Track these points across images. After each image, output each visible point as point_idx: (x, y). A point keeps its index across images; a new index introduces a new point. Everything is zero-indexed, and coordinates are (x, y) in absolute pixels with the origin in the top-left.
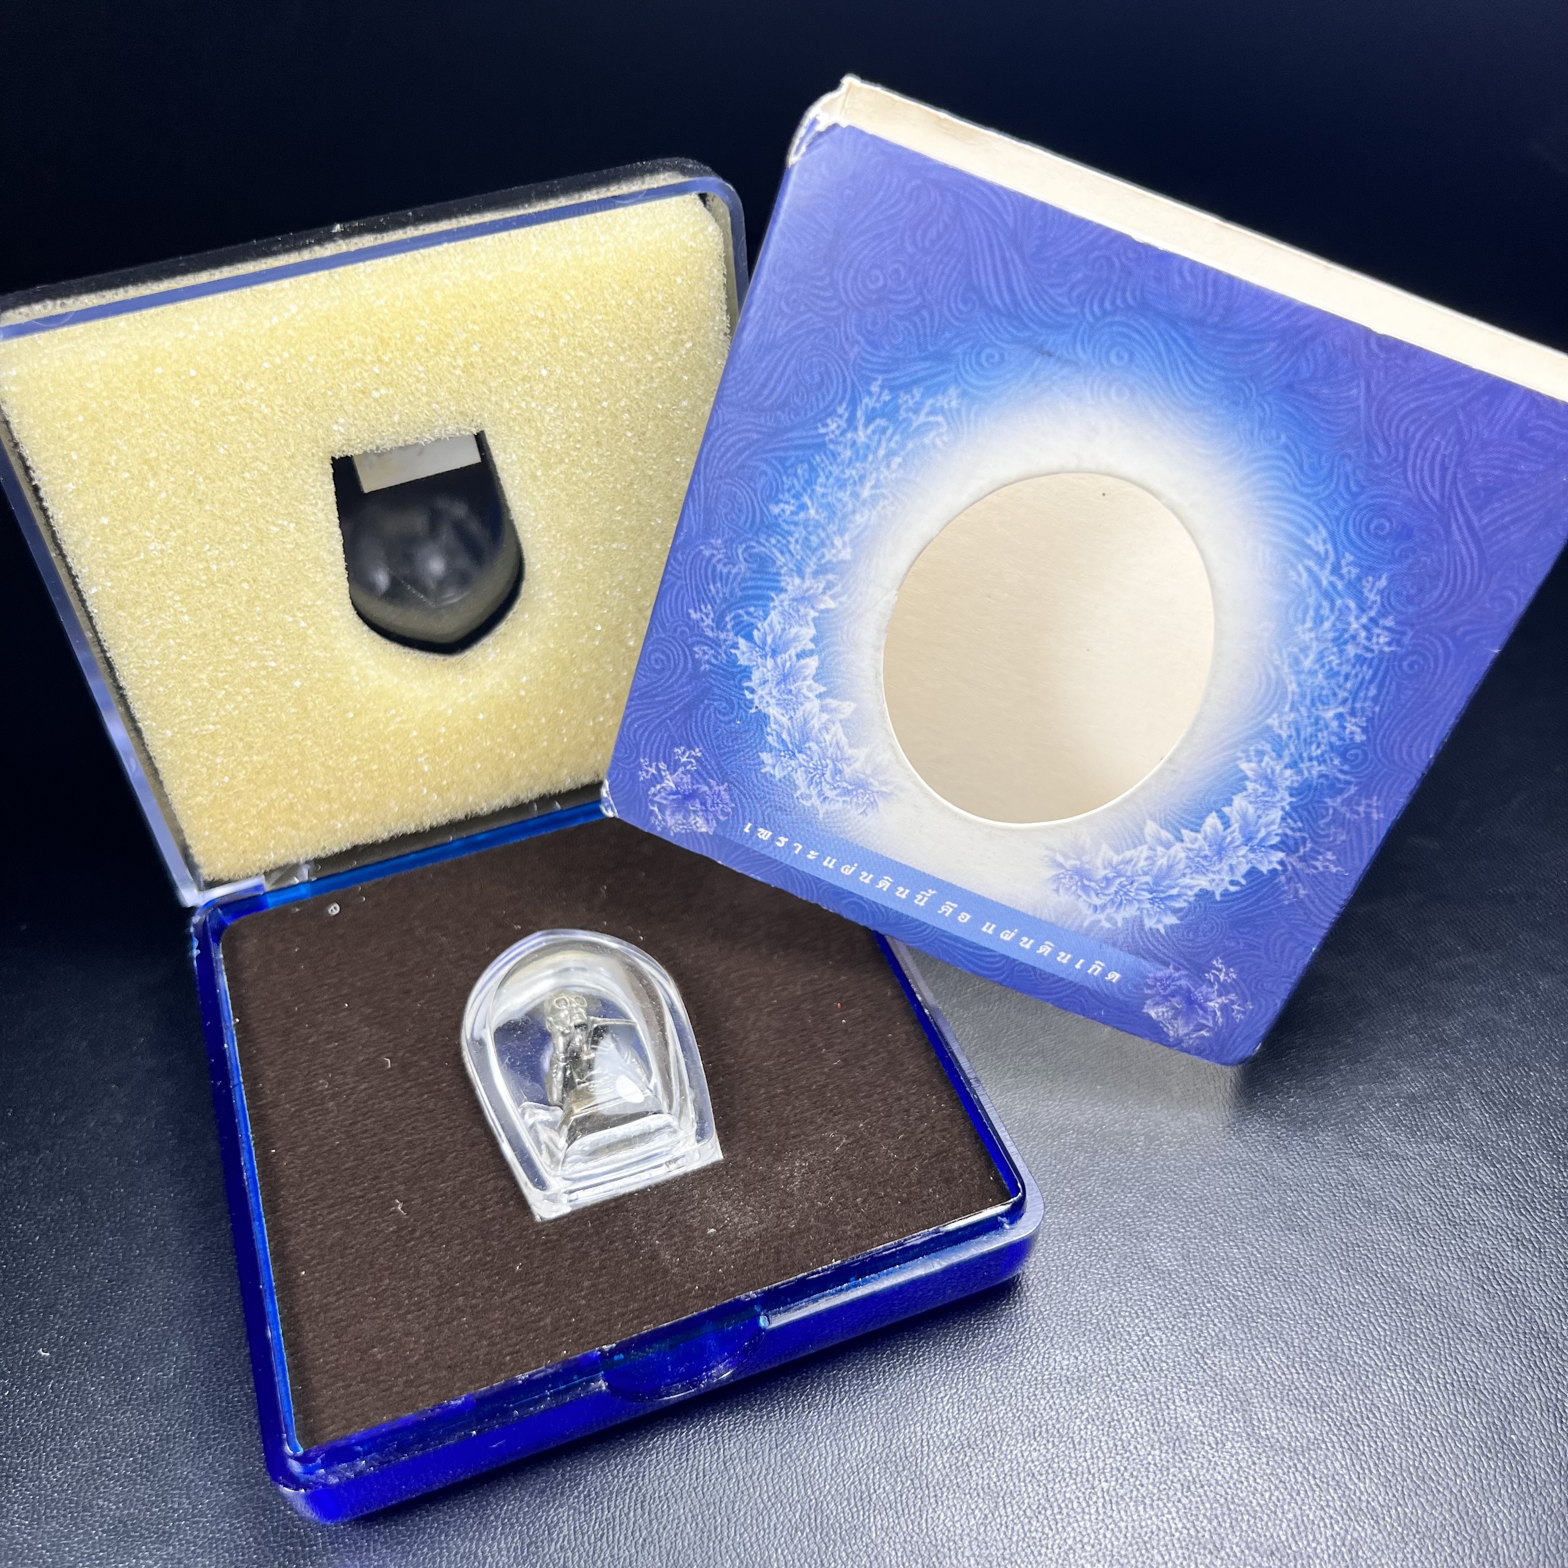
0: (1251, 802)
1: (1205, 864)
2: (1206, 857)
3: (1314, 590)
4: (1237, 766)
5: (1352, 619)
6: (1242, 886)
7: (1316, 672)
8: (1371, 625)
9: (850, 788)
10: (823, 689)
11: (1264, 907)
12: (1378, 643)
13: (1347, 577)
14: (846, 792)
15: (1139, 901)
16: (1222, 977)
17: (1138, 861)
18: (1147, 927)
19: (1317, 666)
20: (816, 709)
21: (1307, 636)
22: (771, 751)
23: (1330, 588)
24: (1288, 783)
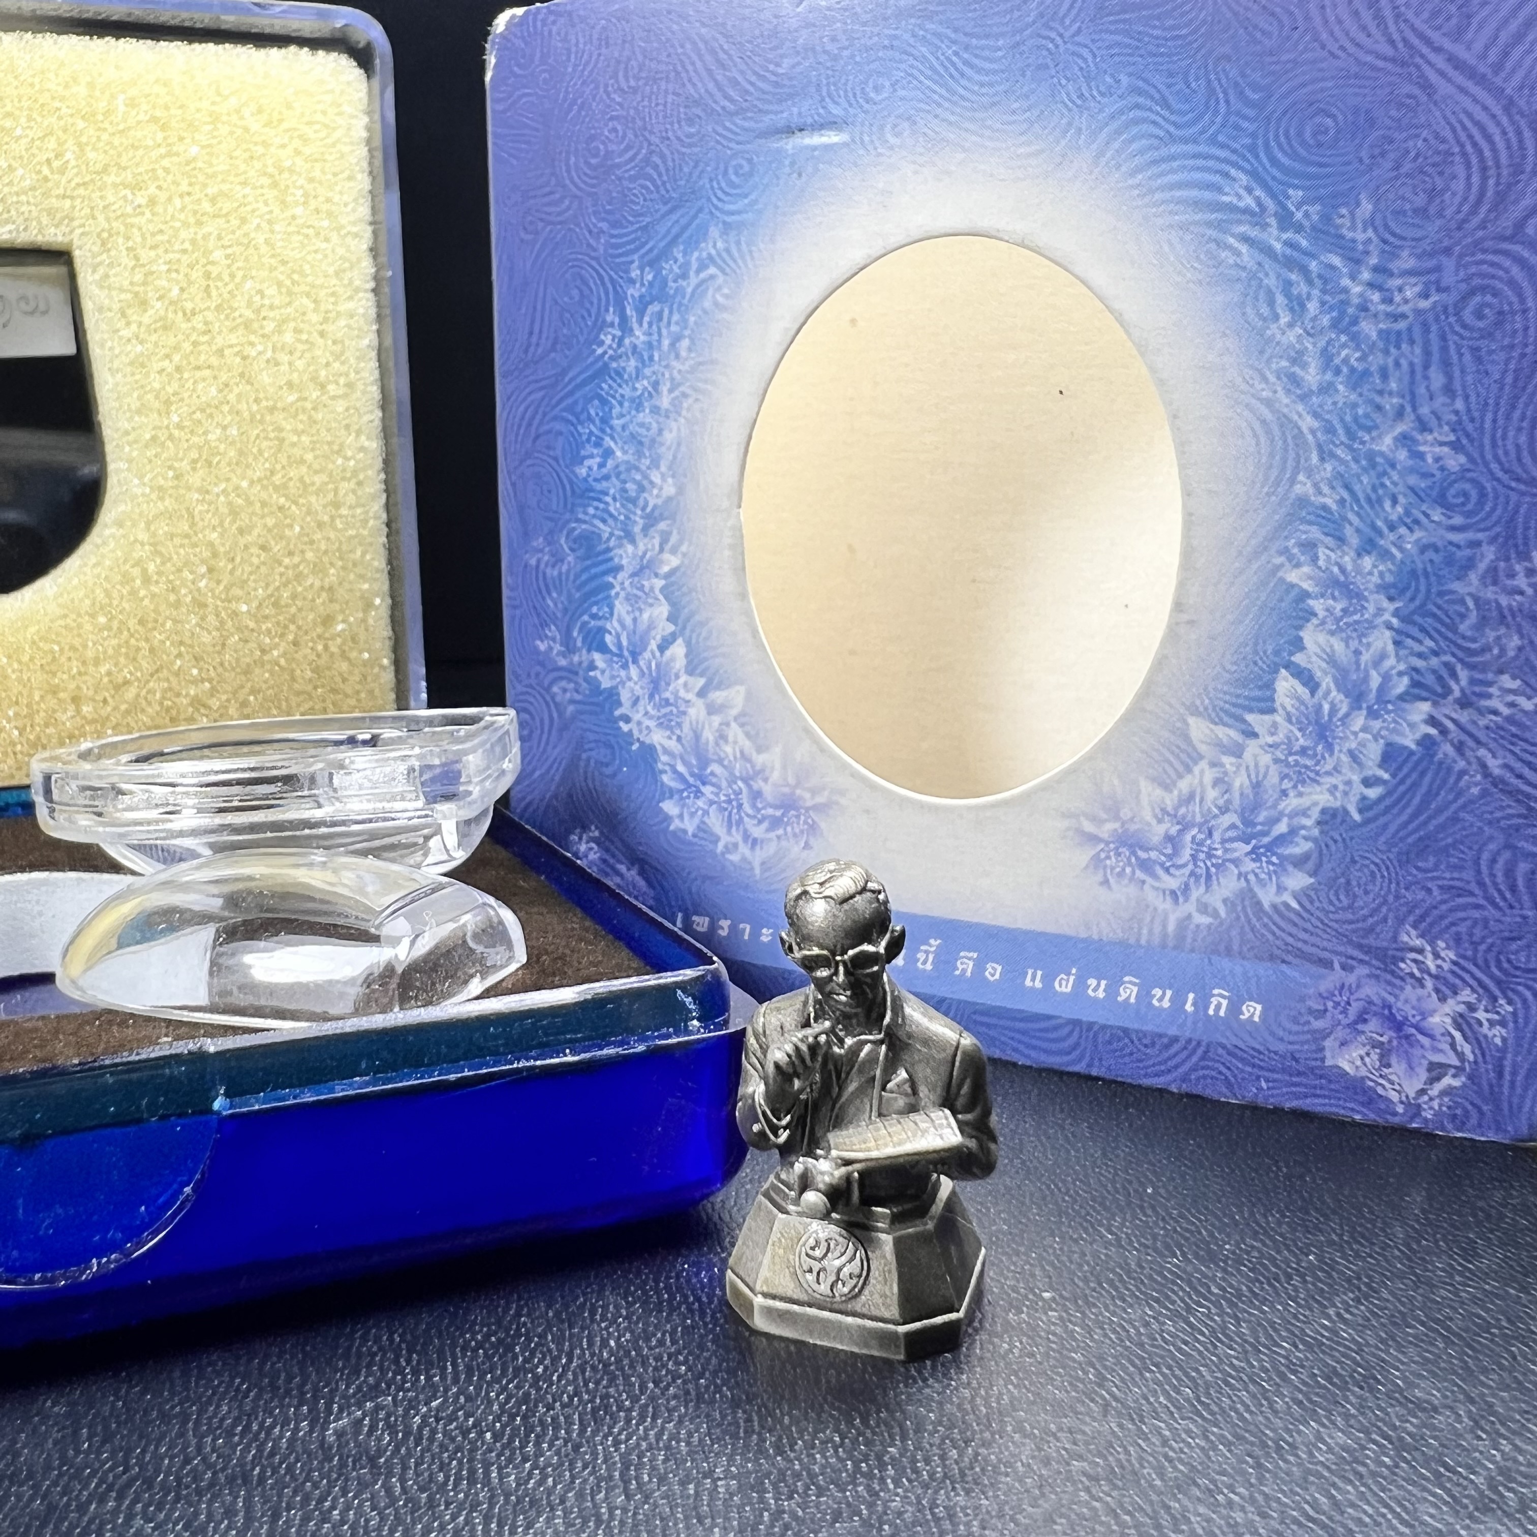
0: (1332, 633)
1: (1309, 763)
2: (1303, 751)
3: (1268, 263)
4: (1282, 580)
5: (1346, 282)
6: (1385, 782)
7: (1331, 384)
8: (1380, 278)
9: (778, 813)
10: (701, 682)
11: (1439, 811)
12: (1406, 301)
13: (1306, 223)
14: (776, 822)
15: (1236, 862)
16: (1431, 964)
17: (1203, 792)
18: (1266, 905)
19: (1329, 376)
20: (703, 713)
21: (1292, 336)
22: (671, 797)
23: (1288, 251)
24: (1375, 579)
